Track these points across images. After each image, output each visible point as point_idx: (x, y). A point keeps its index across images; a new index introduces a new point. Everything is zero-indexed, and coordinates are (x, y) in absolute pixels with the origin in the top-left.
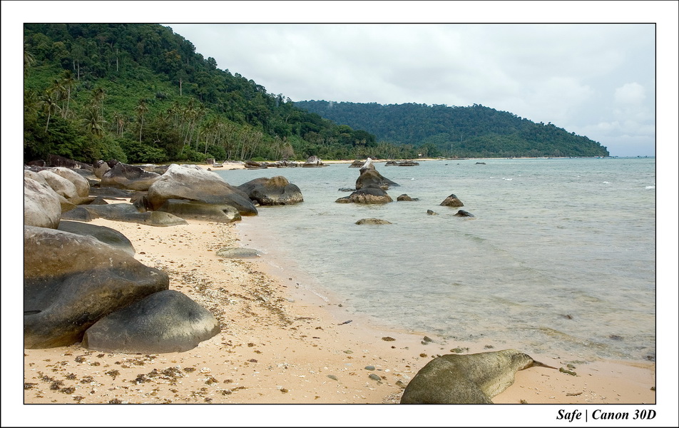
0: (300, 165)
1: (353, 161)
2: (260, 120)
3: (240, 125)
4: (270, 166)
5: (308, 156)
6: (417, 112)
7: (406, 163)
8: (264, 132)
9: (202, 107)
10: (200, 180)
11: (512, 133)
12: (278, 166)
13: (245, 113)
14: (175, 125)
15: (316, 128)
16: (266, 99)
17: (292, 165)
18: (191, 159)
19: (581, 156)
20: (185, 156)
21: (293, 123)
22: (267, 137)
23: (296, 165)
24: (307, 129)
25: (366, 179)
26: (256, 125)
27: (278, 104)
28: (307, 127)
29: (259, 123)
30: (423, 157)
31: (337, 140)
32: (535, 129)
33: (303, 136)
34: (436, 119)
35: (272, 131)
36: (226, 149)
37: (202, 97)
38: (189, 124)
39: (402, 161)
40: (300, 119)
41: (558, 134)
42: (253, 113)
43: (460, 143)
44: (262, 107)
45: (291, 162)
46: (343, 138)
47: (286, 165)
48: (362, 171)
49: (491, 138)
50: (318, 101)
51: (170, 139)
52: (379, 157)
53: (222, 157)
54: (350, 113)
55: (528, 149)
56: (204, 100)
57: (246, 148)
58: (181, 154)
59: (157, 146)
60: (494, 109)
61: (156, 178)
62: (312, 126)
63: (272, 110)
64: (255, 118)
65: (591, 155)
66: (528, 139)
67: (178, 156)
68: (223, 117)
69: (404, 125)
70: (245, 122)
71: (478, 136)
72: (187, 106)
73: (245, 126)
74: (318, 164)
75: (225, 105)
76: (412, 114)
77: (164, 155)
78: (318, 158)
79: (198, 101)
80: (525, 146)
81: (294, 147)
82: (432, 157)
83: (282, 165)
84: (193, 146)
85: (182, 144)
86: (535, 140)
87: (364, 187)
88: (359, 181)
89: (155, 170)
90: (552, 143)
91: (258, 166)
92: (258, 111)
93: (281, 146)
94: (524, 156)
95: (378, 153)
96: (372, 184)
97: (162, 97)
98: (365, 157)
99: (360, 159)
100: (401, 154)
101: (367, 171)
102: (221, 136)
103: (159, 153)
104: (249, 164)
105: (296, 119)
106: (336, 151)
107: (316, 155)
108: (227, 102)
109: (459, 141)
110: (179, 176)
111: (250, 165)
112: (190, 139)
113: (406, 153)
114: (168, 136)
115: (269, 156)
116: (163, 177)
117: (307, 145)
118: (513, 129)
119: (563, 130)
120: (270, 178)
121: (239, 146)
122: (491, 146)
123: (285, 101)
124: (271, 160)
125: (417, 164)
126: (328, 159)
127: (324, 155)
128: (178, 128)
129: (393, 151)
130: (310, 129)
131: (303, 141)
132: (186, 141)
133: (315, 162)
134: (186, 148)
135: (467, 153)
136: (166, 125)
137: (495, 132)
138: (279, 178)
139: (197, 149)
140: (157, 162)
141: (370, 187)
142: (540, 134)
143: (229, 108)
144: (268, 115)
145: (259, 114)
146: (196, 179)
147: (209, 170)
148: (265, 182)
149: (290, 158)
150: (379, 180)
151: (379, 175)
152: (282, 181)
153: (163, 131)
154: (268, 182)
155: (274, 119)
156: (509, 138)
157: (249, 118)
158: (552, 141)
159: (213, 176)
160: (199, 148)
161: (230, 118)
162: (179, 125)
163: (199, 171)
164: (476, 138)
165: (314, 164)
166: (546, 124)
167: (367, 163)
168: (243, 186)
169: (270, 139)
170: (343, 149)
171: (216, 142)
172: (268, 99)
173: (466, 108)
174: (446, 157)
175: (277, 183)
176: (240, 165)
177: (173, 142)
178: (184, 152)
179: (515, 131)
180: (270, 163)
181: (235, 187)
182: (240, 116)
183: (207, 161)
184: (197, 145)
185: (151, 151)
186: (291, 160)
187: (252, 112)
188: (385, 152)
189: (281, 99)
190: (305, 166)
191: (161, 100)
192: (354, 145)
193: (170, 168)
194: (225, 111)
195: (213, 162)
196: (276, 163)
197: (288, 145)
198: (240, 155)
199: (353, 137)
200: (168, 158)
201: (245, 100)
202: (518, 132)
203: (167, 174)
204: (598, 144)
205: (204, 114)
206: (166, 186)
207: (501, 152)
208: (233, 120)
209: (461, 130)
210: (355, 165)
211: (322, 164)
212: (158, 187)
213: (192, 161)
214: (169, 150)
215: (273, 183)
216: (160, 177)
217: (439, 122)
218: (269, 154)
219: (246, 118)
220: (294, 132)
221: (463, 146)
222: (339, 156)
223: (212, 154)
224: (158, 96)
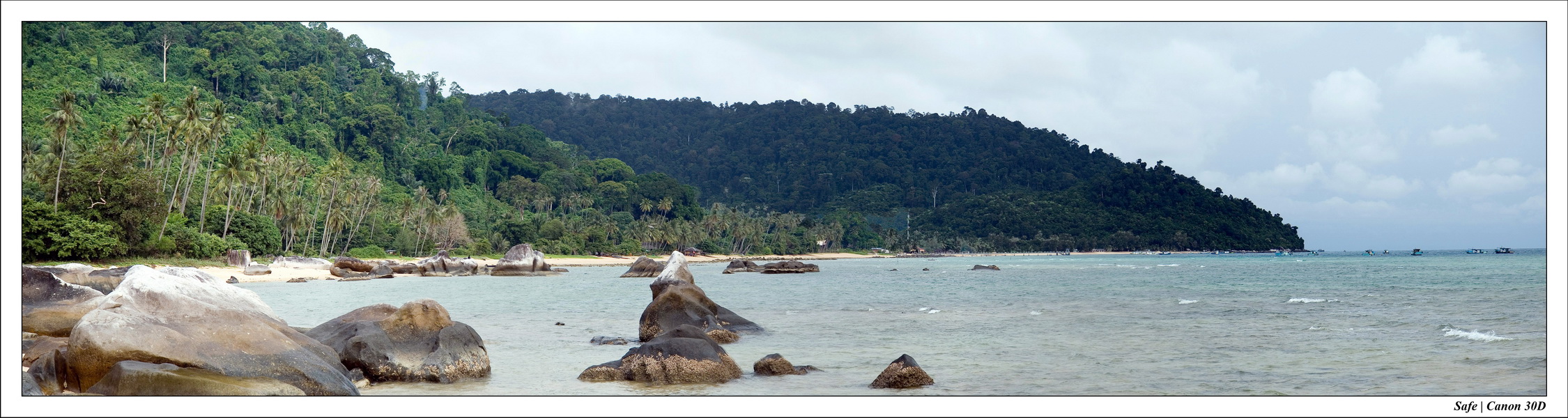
0: (486, 269)
1: (632, 260)
2: (375, 143)
3: (320, 159)
4: (400, 271)
5: (506, 243)
6: (812, 125)
7: (783, 265)
8: (386, 177)
9: (218, 112)
10: (208, 311)
11: (1067, 187)
12: (423, 271)
13: (334, 127)
14: (147, 158)
15: (533, 165)
16: (392, 88)
17: (462, 269)
18: (188, 251)
19: (1238, 249)
20: (170, 242)
21: (469, 153)
22: (394, 190)
23: (474, 270)
24: (506, 169)
25: (668, 310)
26: (363, 157)
27: (425, 100)
28: (504, 163)
29: (372, 151)
30: (829, 247)
31: (591, 202)
32: (1124, 177)
33: (494, 189)
34: (863, 146)
35: (407, 174)
36: (282, 225)
37: (219, 85)
38: (184, 157)
39: (773, 259)
40: (487, 140)
41: (1182, 191)
42: (357, 126)
43: (930, 212)
44: (382, 108)
45: (459, 260)
46: (606, 194)
47: (445, 268)
48: (657, 289)
49: (1012, 198)
50: (539, 93)
51: (132, 198)
52: (706, 249)
53: (268, 246)
54: (627, 126)
55: (1110, 229)
56: (224, 90)
57: (336, 221)
58: (158, 237)
59: (98, 214)
60: (1017, 124)
61: (91, 303)
62: (521, 160)
63: (409, 117)
64: (361, 139)
65: (1263, 247)
66: (1107, 204)
67: (150, 244)
68: (275, 137)
69: (778, 159)
70: (333, 150)
71: (978, 193)
72: (182, 111)
73: (332, 162)
74: (534, 267)
75: (282, 105)
76: (799, 131)
77: (115, 241)
78: (536, 248)
79: (209, 94)
80: (1101, 221)
81: (468, 218)
82: (854, 250)
83: (433, 268)
84: (191, 218)
85: (162, 210)
86: (1127, 206)
87: (662, 334)
88: (649, 317)
89: (89, 279)
90: (1167, 214)
91: (367, 270)
92: (369, 119)
93: (431, 214)
94: (1101, 247)
95: (704, 237)
96: (683, 327)
97: (114, 88)
98: (667, 249)
99: (653, 253)
100: (769, 241)
101: (670, 289)
102: (268, 190)
103: (102, 233)
104: (343, 266)
105: (475, 142)
106: (587, 231)
107: (531, 240)
108: (286, 98)
109: (927, 205)
110: (153, 299)
111: (347, 269)
112: (186, 197)
113: (784, 238)
114: (127, 190)
115: (396, 243)
116: (110, 299)
117: (505, 212)
118: (1070, 176)
119: (1193, 181)
120: (399, 305)
121: (315, 217)
122: (1014, 222)
123: (446, 93)
124: (405, 253)
125: (812, 268)
126: (565, 253)
127: (552, 241)
128: (155, 171)
129: (746, 230)
130: (513, 170)
131: (495, 202)
132: (173, 202)
133: (527, 261)
134: (173, 220)
135: (951, 240)
136: (124, 161)
137: (1023, 184)
138: (425, 308)
139: (202, 223)
140: (95, 257)
141: (678, 333)
142: (1138, 192)
143: (291, 112)
144: (398, 130)
145: (372, 127)
146: (196, 306)
147: (233, 280)
148: (385, 317)
149: (458, 248)
150: (704, 313)
151: (703, 299)
152: (431, 316)
153: (116, 176)
154: (393, 317)
155: (414, 142)
156: (1059, 201)
157: (346, 140)
158: (1168, 208)
159: (244, 301)
160: (208, 220)
161: (293, 140)
162: (157, 159)
163: (207, 286)
164: (972, 198)
165: (524, 268)
166: (1151, 164)
167: (673, 264)
168: (325, 327)
169: (401, 196)
170: (607, 226)
171: (255, 206)
172: (399, 89)
173: (945, 118)
174: (893, 249)
175: (419, 319)
176: (318, 269)
177: (138, 206)
178: (168, 233)
179: (1074, 183)
180: (401, 262)
181: (301, 331)
182: (322, 134)
183: (226, 256)
184: (203, 213)
185: (82, 229)
186: (459, 253)
187: (352, 122)
188: (724, 234)
189: (434, 86)
190: (498, 271)
191: (113, 96)
192: (638, 213)
193: (128, 277)
194: (280, 122)
195: (243, 261)
196: (417, 261)
197: (450, 213)
198: (318, 242)
199: (634, 191)
200: (124, 248)
201: (335, 90)
202: (1081, 183)
203: (121, 291)
204: (1278, 219)
205: (223, 130)
206: (116, 325)
207: (1039, 237)
208: (302, 145)
209: (932, 177)
210: (639, 270)
211: (545, 268)
212: (96, 328)
213: (188, 256)
214: (128, 227)
215: (407, 321)
216: (100, 299)
217: (873, 154)
218: (398, 237)
219: (337, 140)
220: (470, 177)
221: (938, 221)
222: (593, 246)
223: (242, 238)
224: (105, 86)
